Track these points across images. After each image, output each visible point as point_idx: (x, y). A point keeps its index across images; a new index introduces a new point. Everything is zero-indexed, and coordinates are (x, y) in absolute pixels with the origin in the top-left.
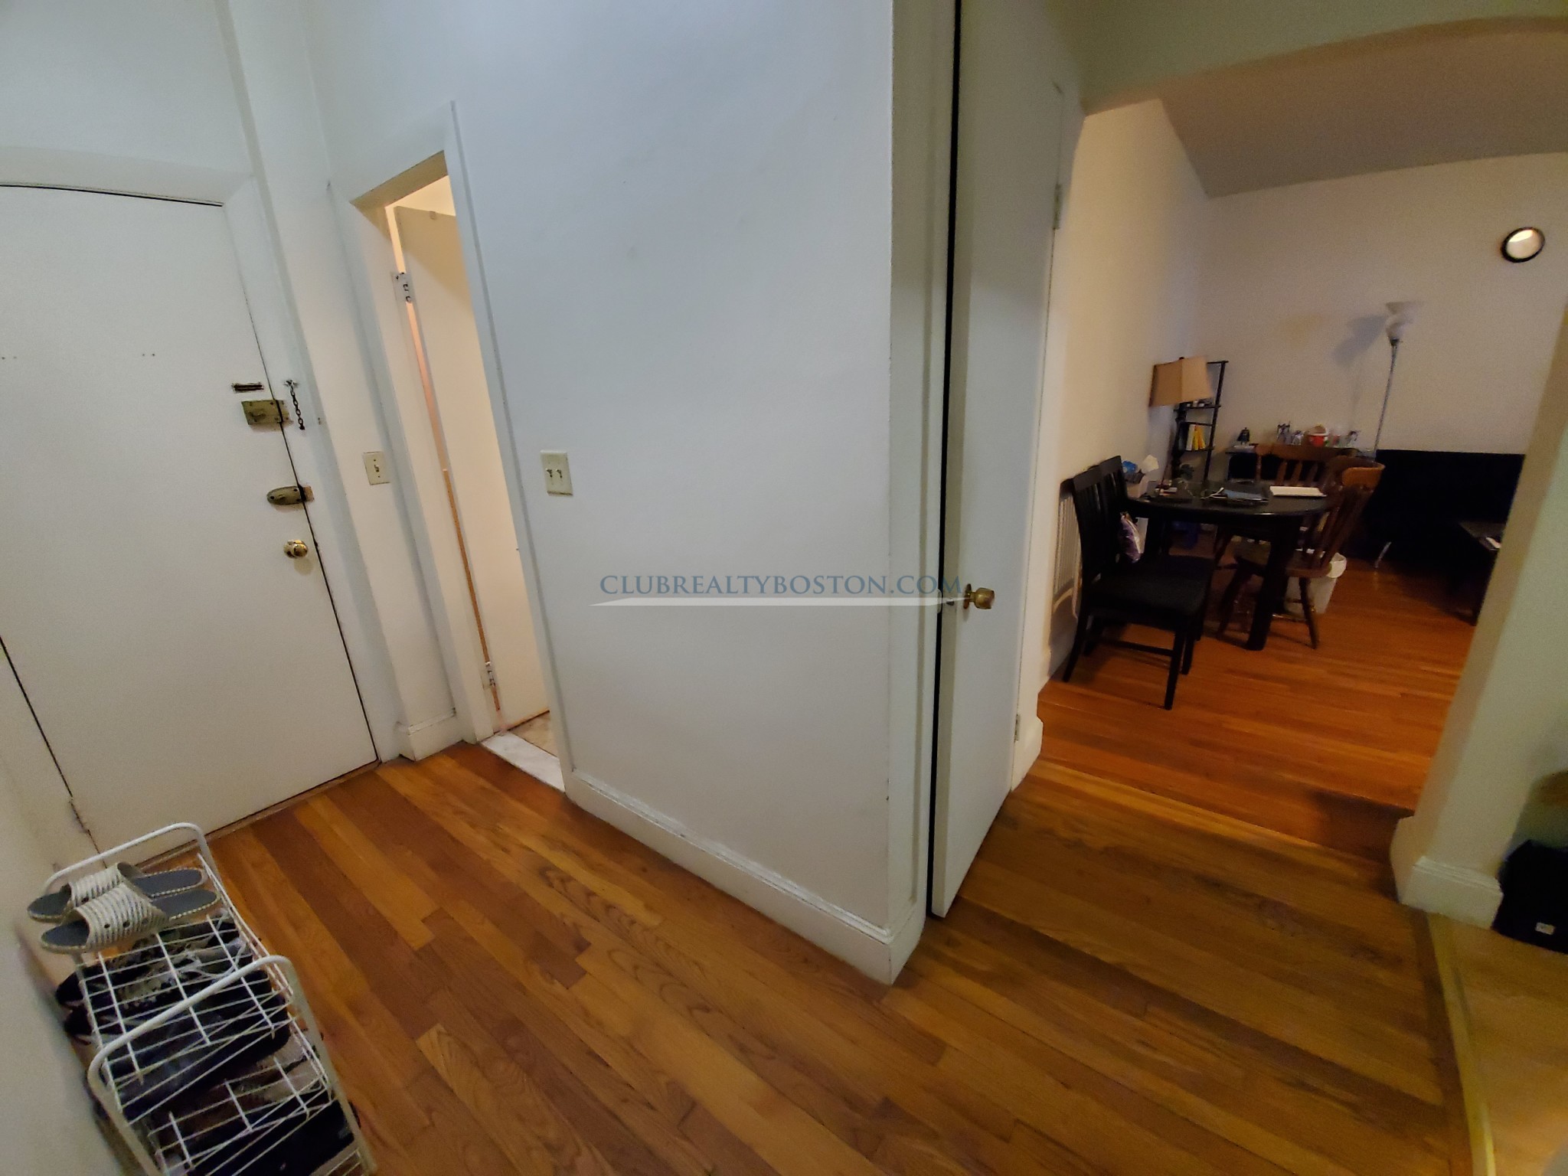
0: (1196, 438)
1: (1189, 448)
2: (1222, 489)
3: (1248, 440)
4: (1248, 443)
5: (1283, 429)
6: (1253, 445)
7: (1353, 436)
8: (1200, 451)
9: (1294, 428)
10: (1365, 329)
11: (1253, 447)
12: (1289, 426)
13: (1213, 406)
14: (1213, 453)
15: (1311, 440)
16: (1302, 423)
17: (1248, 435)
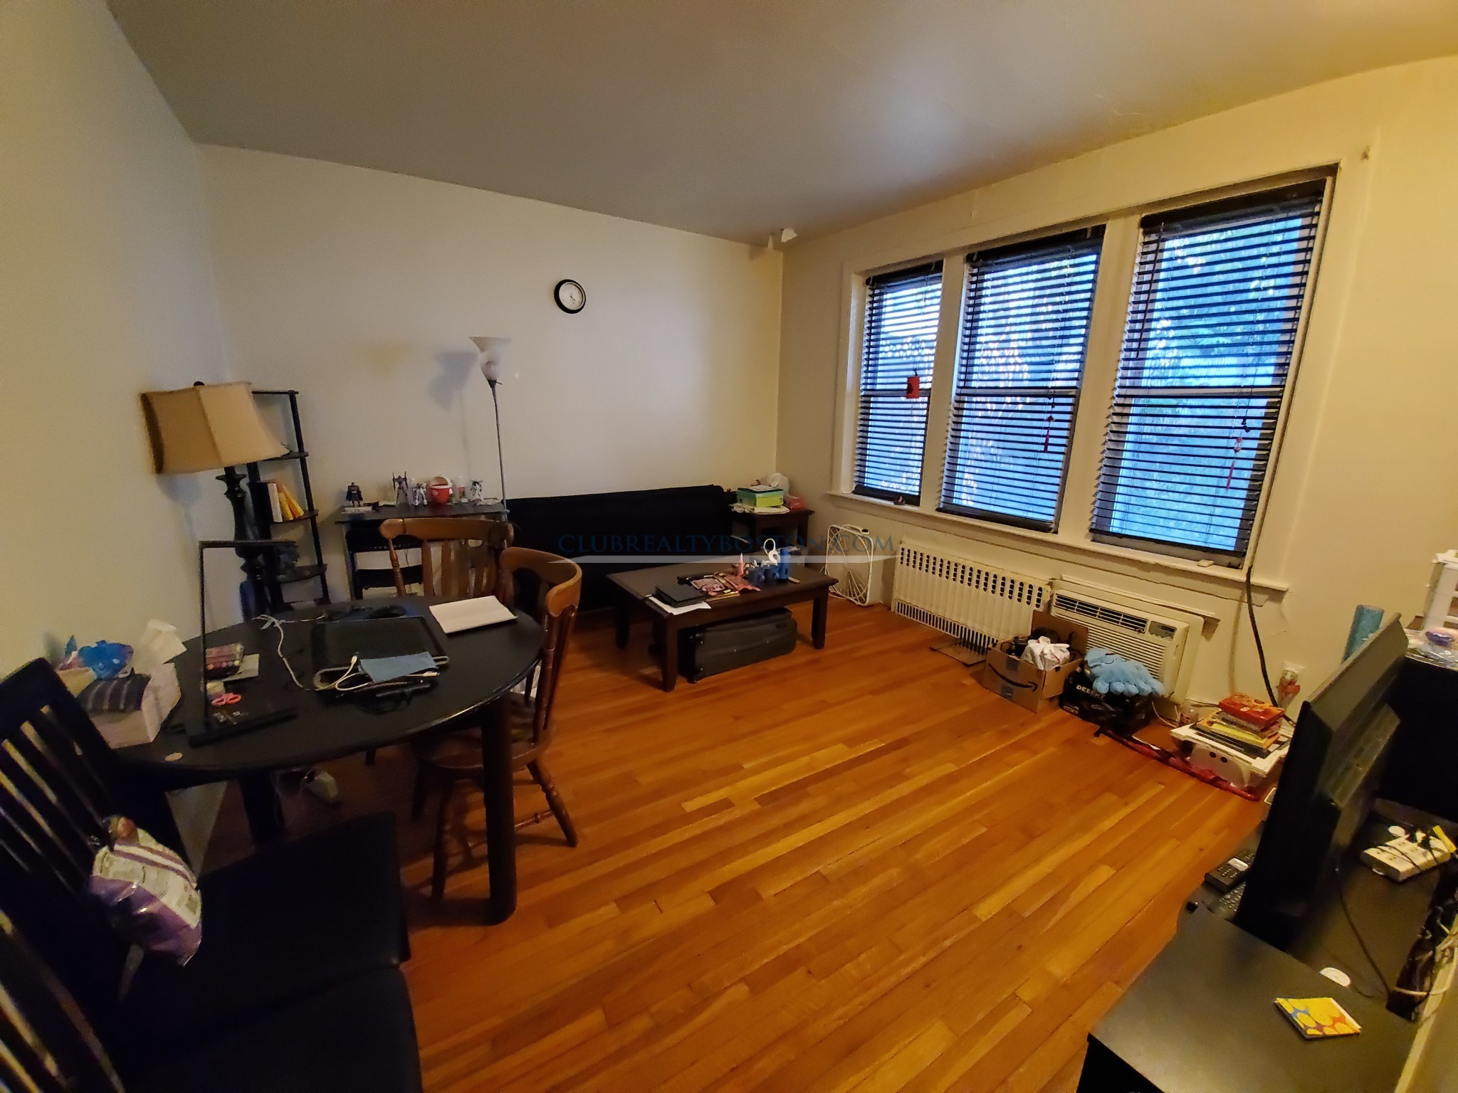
0: (285, 501)
1: (278, 518)
2: (354, 659)
3: (361, 498)
4: (361, 503)
5: (400, 483)
6: (369, 505)
7: (478, 486)
8: (297, 520)
9: (413, 480)
10: (455, 365)
11: (370, 508)
12: (405, 479)
13: (298, 455)
14: (318, 520)
15: (436, 493)
16: (420, 474)
17: (359, 492)
